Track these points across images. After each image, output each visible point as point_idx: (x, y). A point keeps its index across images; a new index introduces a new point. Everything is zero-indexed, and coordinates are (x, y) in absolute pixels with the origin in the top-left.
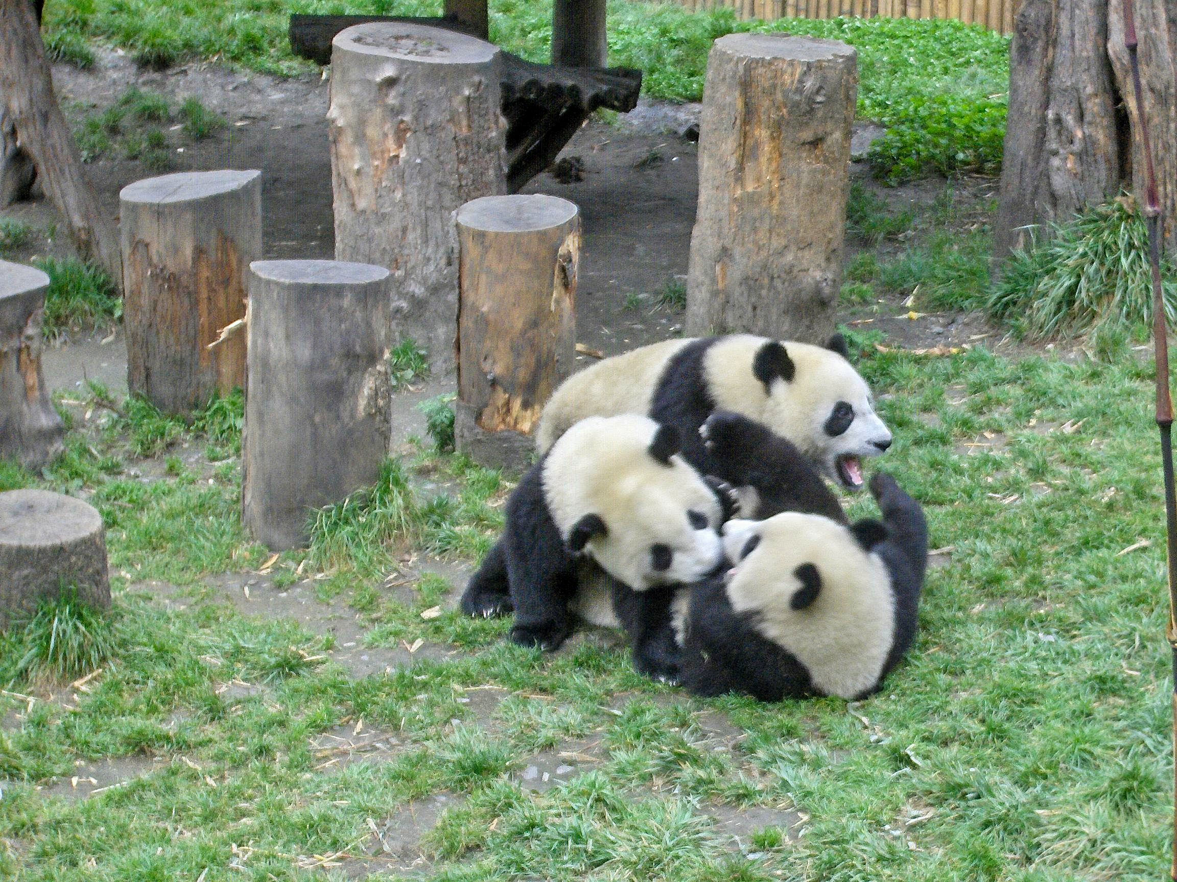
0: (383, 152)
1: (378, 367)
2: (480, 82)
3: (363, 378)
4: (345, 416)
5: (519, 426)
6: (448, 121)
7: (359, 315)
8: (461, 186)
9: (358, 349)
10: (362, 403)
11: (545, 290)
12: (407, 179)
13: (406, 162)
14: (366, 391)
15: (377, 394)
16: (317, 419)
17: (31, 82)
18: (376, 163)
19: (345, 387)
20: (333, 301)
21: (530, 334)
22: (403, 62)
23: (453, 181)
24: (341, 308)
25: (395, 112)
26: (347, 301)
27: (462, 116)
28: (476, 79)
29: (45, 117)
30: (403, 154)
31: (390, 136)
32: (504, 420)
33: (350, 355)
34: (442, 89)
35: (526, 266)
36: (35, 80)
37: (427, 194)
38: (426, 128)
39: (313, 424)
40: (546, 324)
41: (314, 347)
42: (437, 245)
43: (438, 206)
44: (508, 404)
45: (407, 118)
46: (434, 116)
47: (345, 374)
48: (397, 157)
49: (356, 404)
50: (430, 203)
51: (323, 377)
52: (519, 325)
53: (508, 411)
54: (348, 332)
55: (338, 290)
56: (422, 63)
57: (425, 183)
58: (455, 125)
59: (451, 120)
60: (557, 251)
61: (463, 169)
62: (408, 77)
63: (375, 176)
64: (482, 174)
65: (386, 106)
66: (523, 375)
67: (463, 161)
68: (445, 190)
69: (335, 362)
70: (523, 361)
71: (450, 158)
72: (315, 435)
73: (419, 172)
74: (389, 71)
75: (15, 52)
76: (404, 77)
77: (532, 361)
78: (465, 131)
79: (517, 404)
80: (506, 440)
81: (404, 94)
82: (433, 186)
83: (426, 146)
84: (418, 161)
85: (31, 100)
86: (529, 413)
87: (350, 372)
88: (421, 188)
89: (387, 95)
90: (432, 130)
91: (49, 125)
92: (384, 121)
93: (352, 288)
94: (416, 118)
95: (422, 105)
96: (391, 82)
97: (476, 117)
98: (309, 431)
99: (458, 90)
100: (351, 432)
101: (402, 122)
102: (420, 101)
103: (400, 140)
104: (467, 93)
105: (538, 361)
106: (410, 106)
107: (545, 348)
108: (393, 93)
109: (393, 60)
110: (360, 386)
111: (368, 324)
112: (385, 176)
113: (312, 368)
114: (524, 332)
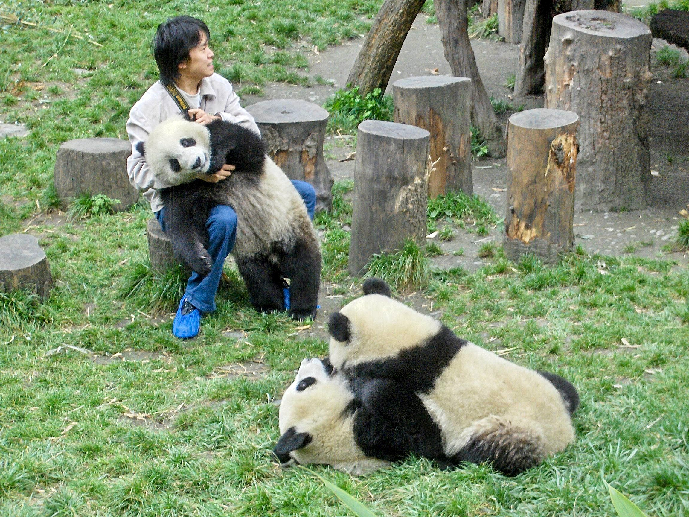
0: (562, 81)
1: (410, 187)
2: (620, 50)
3: (399, 191)
4: (388, 209)
5: (523, 238)
6: (598, 68)
7: (398, 156)
8: (602, 107)
9: (396, 174)
10: (398, 204)
11: (542, 164)
12: (572, 98)
13: (573, 88)
14: (401, 199)
15: (407, 201)
16: (373, 208)
17: (450, 22)
18: (559, 87)
19: (389, 194)
20: (386, 146)
21: (531, 187)
22: (577, 32)
23: (598, 103)
24: (389, 151)
25: (570, 59)
26: (392, 147)
27: (607, 67)
28: (618, 47)
29: (456, 43)
30: (571, 84)
31: (566, 73)
32: (516, 234)
33: (391, 178)
34: (596, 50)
35: (530, 148)
36: (453, 21)
37: (582, 109)
38: (584, 71)
39: (371, 212)
40: (541, 183)
41: (374, 170)
42: (585, 138)
43: (588, 116)
44: (518, 224)
45: (576, 64)
46: (589, 64)
47: (389, 187)
48: (568, 85)
49: (394, 204)
50: (583, 114)
51: (377, 187)
52: (526, 181)
53: (518, 229)
54: (391, 164)
55: (388, 140)
56: (586, 34)
57: (582, 102)
58: (602, 71)
59: (599, 68)
60: (550, 143)
61: (604, 97)
62: (579, 40)
63: (558, 94)
64: (618, 102)
65: (565, 55)
66: (526, 209)
67: (605, 92)
68: (592, 108)
69: (383, 179)
70: (526, 202)
71: (597, 90)
72: (372, 217)
73: (579, 95)
74: (569, 36)
75: (443, 5)
76: (576, 40)
77: (532, 203)
78: (608, 75)
79: (523, 226)
80: (516, 244)
81: (575, 50)
82: (585, 104)
83: (583, 81)
84: (579, 89)
85: (449, 32)
86: (529, 232)
87: (391, 187)
88: (578, 104)
89: (566, 49)
90: (587, 72)
91: (458, 47)
92: (564, 64)
93: (395, 140)
94: (579, 64)
95: (583, 58)
96: (568, 42)
97: (615, 68)
98: (369, 215)
99: (605, 52)
100: (391, 219)
101: (573, 65)
102: (582, 55)
103: (571, 74)
104: (611, 53)
105: (535, 203)
106: (577, 58)
107: (540, 196)
108: (569, 48)
109: (572, 30)
110: (397, 195)
111: (404, 162)
112: (561, 95)
113: (372, 180)
114: (528, 186)
